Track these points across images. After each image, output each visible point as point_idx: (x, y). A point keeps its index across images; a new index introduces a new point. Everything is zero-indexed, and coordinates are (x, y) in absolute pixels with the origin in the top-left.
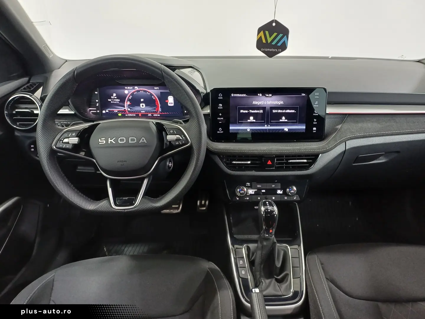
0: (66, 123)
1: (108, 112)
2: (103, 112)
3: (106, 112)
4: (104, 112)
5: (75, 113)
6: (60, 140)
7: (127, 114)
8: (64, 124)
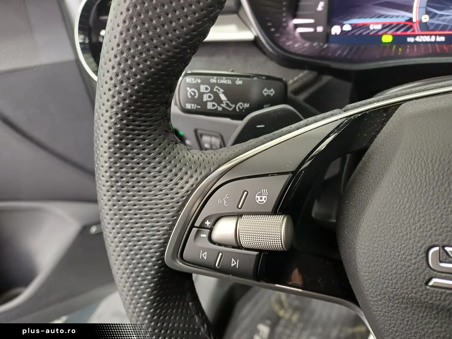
0: (229, 82)
1: (349, 31)
2: (333, 33)
3: (342, 31)
4: (336, 30)
5: (256, 38)
6: (197, 224)
7: (415, 36)
8: (221, 86)
